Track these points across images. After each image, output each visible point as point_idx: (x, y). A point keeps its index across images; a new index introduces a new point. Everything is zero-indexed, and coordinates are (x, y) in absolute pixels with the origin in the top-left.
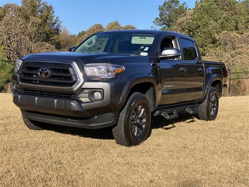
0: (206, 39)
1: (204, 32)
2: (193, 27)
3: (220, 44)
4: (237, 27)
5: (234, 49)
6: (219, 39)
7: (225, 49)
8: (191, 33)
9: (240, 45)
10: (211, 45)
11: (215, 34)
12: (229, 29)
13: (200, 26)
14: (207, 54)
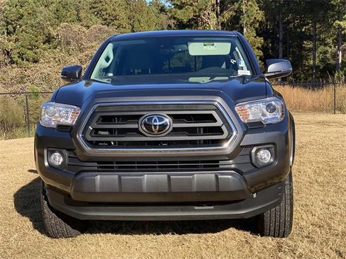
0: (37, 37)
1: (32, 26)
2: (13, 17)
3: (59, 43)
4: (79, 17)
5: (81, 50)
6: (58, 35)
7: (68, 51)
8: (10, 27)
9: (89, 45)
10: (45, 46)
11: (50, 28)
12: (70, 19)
13: (22, 16)
14: (42, 60)
